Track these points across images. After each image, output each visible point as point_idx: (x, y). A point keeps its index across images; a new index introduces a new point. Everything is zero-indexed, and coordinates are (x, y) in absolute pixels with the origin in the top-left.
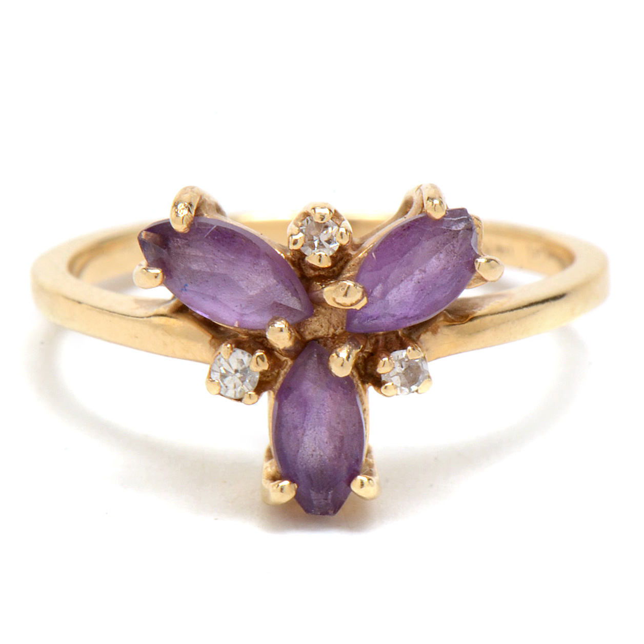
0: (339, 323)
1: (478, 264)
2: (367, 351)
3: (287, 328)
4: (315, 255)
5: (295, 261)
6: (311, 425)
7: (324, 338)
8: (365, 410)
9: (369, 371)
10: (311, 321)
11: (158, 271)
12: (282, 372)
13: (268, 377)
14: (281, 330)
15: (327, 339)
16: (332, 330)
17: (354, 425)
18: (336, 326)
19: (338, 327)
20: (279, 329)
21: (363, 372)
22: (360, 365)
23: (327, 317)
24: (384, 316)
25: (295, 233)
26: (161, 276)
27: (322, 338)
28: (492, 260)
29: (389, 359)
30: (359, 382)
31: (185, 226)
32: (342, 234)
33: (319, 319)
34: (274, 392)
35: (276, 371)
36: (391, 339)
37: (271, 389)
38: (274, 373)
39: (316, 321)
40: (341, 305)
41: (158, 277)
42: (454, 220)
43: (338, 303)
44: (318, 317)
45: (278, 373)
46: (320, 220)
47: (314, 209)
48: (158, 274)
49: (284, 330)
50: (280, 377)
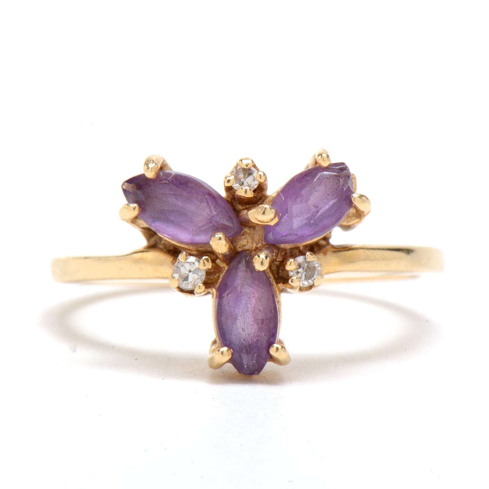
0: (259, 240)
1: (354, 198)
2: (279, 260)
3: (224, 238)
4: (243, 190)
5: (229, 201)
6: (242, 312)
7: (250, 251)
8: (278, 302)
9: (281, 274)
10: (241, 239)
11: (135, 205)
12: (222, 276)
13: (212, 280)
14: (220, 239)
15: (252, 251)
16: (255, 244)
17: (271, 312)
18: (257, 242)
19: (259, 243)
20: (219, 238)
21: (276, 276)
22: (274, 271)
23: (251, 236)
24: (290, 234)
25: (229, 176)
26: (137, 208)
27: (248, 250)
28: (363, 196)
29: (294, 261)
30: (274, 281)
31: (153, 173)
32: (260, 175)
33: (246, 237)
34: (215, 289)
35: (217, 275)
36: (295, 253)
37: (214, 287)
38: (215, 277)
39: (244, 239)
40: (261, 222)
41: (136, 209)
42: (337, 168)
43: (259, 221)
44: (245, 236)
45: (219, 277)
46: (246, 166)
47: (241, 160)
48: (135, 207)
49: (222, 238)
50: (220, 279)
